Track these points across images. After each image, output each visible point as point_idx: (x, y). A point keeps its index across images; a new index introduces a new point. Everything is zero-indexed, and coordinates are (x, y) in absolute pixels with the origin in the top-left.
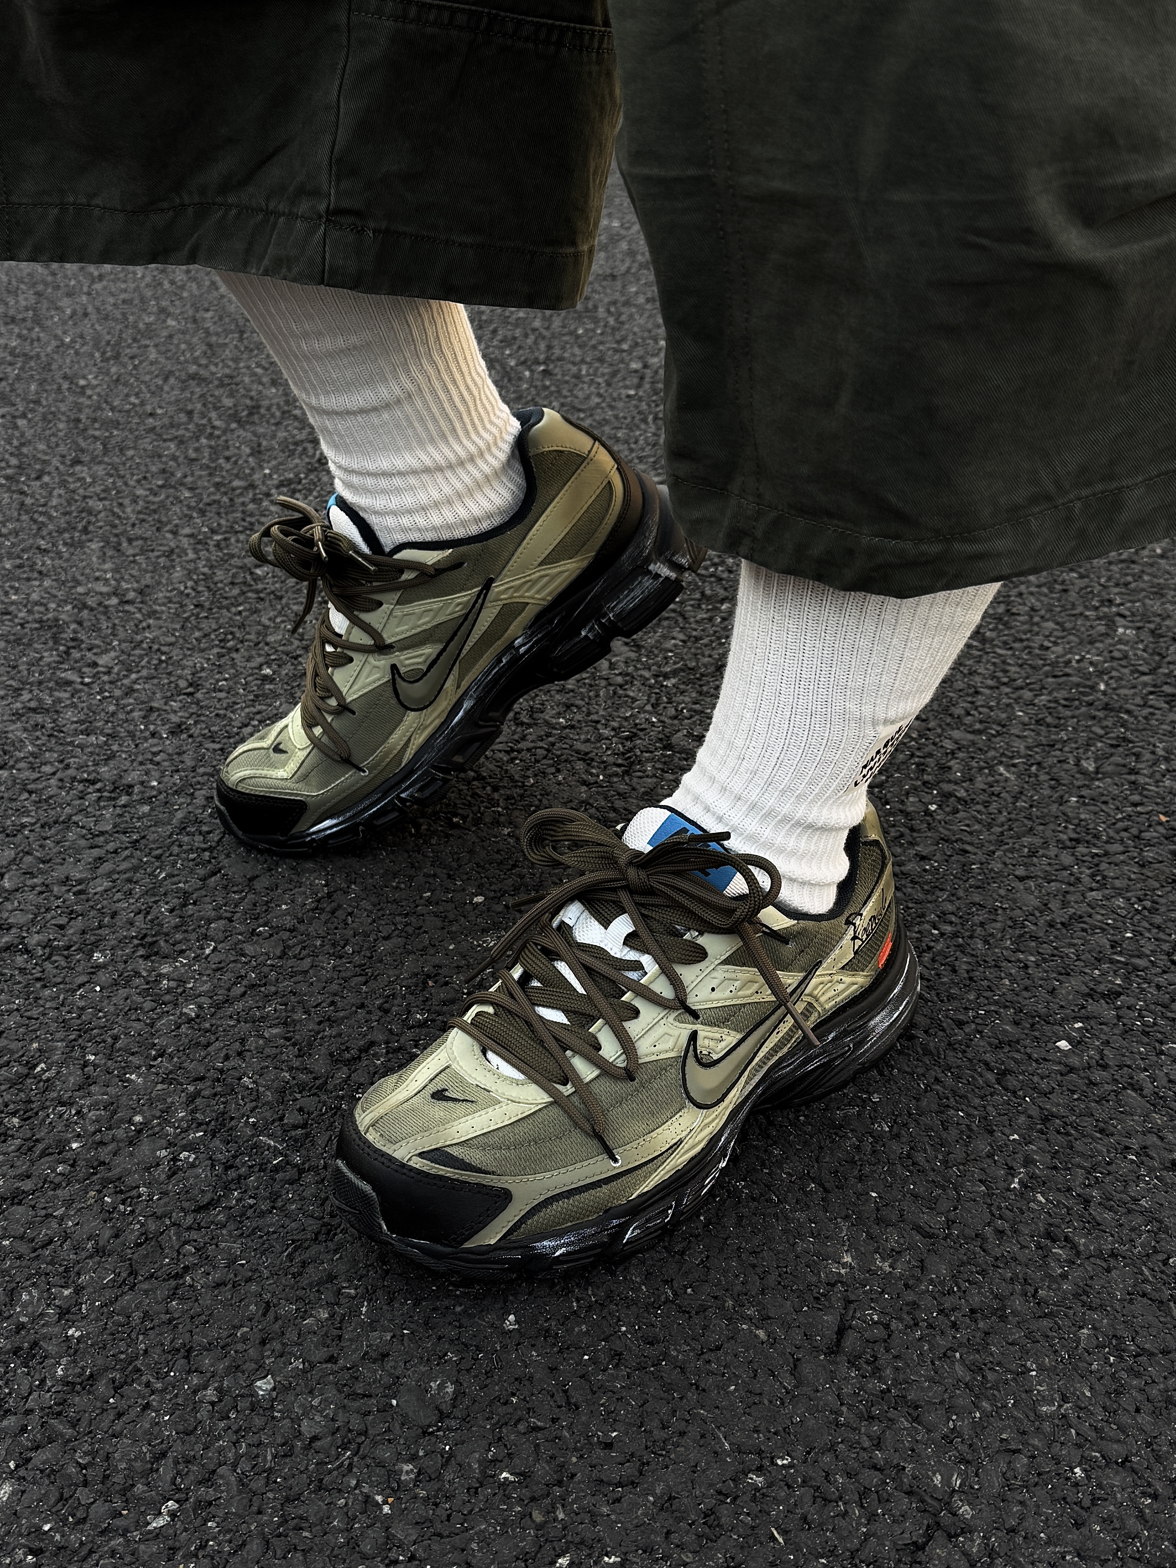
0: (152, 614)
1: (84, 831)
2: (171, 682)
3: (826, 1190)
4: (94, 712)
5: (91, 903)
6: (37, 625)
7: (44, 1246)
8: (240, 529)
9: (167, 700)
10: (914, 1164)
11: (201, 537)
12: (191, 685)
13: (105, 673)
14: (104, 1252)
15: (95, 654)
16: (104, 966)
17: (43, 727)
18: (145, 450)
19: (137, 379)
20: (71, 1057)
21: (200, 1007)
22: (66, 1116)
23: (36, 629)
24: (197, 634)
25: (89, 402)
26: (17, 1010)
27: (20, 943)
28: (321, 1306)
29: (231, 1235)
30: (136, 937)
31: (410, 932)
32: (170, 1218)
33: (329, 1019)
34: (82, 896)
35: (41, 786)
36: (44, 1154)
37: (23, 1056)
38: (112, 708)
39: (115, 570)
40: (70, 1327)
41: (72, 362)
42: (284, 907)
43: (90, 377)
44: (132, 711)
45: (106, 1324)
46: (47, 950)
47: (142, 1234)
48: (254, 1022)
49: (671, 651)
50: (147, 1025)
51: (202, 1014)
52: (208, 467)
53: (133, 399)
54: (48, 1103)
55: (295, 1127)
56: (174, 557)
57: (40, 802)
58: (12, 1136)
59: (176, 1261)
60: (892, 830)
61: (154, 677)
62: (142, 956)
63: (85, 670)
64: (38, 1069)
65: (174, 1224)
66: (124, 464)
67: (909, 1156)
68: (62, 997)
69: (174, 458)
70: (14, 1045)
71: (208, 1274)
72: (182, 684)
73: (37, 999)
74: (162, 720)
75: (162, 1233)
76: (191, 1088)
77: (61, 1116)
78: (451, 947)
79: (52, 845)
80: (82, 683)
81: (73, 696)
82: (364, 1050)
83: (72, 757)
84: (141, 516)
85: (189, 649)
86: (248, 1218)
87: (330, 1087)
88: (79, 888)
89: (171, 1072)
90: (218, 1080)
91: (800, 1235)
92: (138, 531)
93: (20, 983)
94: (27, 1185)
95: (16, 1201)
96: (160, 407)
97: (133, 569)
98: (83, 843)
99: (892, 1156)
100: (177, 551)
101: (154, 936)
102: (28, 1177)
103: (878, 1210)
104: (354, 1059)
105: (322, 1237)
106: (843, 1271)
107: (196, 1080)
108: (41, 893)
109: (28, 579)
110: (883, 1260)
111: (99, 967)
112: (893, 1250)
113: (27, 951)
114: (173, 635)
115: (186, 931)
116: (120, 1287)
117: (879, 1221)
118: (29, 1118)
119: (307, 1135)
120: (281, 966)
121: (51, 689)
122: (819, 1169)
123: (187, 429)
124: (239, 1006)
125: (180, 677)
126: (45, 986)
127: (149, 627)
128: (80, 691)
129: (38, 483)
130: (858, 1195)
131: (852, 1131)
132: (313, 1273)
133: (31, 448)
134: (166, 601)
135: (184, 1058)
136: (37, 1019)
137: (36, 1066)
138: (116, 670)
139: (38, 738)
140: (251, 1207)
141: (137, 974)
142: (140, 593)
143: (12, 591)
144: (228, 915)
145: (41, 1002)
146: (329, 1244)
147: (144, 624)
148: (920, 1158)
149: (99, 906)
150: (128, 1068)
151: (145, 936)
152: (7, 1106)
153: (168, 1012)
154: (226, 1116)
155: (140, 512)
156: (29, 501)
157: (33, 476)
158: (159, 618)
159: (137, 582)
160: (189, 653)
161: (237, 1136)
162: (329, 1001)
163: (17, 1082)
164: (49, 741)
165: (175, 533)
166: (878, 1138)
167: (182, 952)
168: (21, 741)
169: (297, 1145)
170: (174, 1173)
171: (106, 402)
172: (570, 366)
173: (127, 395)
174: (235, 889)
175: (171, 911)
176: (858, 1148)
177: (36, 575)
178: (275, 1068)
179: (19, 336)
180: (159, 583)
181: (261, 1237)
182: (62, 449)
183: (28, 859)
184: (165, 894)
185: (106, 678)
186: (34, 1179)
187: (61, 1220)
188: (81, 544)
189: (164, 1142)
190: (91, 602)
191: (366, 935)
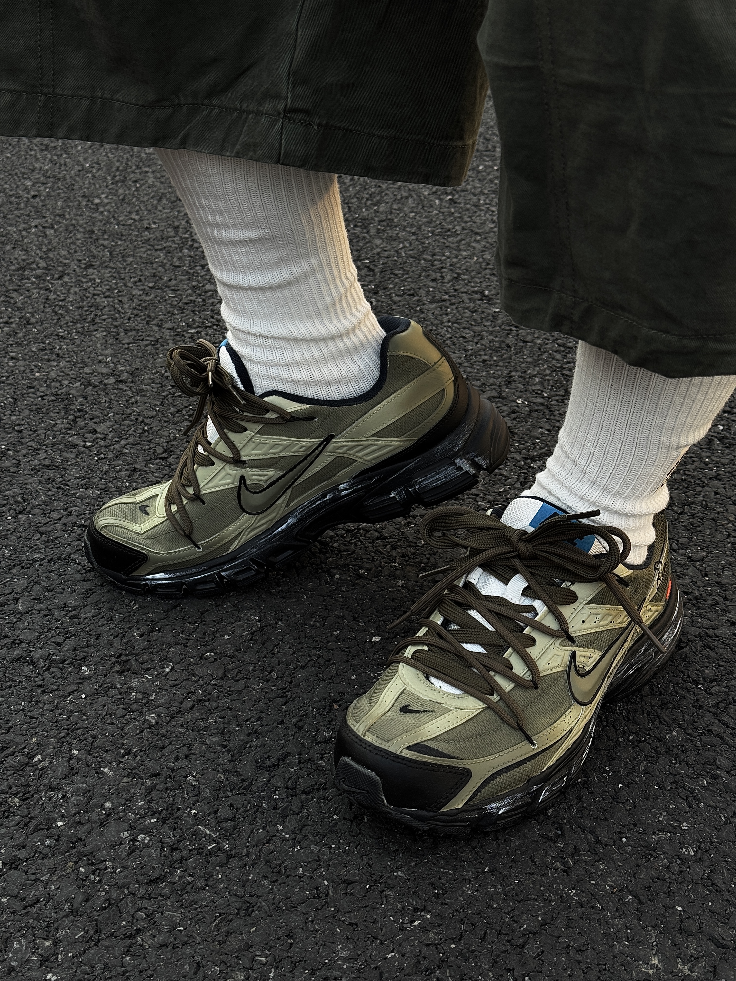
0: (140, 392)
1: (80, 567)
2: (151, 448)
3: (641, 902)
4: (92, 471)
5: (82, 626)
6: (53, 398)
7: (32, 905)
8: (209, 324)
9: (147, 462)
10: (713, 884)
11: (179, 330)
12: (165, 451)
13: (102, 439)
14: (77, 912)
15: (95, 423)
16: (89, 678)
17: (53, 481)
18: (141, 257)
19: (138, 199)
20: (60, 751)
21: (159, 716)
22: (54, 799)
23: (52, 401)
24: (172, 410)
25: (100, 217)
26: (23, 710)
27: (28, 656)
28: (239, 970)
29: (172, 906)
30: (114, 655)
31: (322, 663)
32: (128, 888)
33: (256, 732)
34: (75, 620)
35: (49, 529)
36: (36, 829)
37: (25, 748)
38: (105, 468)
39: (114, 356)
40: (48, 973)
41: (90, 183)
42: (226, 637)
43: (103, 196)
44: (120, 470)
45: (76, 972)
46: (47, 663)
47: (107, 900)
48: (199, 731)
49: (538, 439)
50: (118, 728)
51: (160, 722)
52: (188, 273)
53: (134, 216)
54: (41, 788)
55: (227, 820)
56: (158, 346)
57: (48, 542)
58: (14, 813)
59: (131, 923)
60: (709, 598)
61: (139, 444)
62: (118, 671)
63: (87, 435)
64: (36, 759)
65: (131, 894)
66: (125, 269)
67: (709, 878)
68: (56, 701)
69: (163, 265)
70: (18, 739)
71: (155, 937)
72: (159, 450)
73: (38, 702)
74: (142, 479)
75: (121, 900)
76: (149, 783)
77: (50, 799)
78: (353, 678)
79: (55, 577)
80: (84, 446)
81: (77, 457)
82: (282, 759)
83: (74, 506)
84: (136, 312)
85: (165, 422)
86: (187, 892)
87: (254, 788)
88: (73, 613)
89: (134, 768)
90: (170, 777)
91: (617, 939)
92: (132, 324)
93: (26, 688)
94: (22, 854)
95: (14, 866)
96: (155, 223)
97: (126, 354)
98: (78, 576)
99: (696, 877)
100: (160, 341)
101: (127, 655)
102: (24, 847)
103: (682, 921)
104: (274, 766)
105: (242, 913)
106: (651, 972)
107: (153, 775)
108: (45, 616)
109: (49, 360)
110: (684, 964)
111: (84, 678)
112: (692, 956)
113: (32, 662)
114: (154, 409)
115: (152, 653)
116: (87, 942)
117: (681, 931)
118: (27, 799)
119: (235, 827)
120: (222, 686)
121: (61, 450)
122: (635, 883)
123: (173, 241)
124: (188, 717)
125: (157, 444)
126: (44, 692)
127: (136, 402)
128: (83, 453)
129: (60, 282)
130: (666, 908)
131: (664, 853)
132: (235, 942)
133: (56, 253)
134: (150, 381)
135: (145, 756)
136: (37, 718)
137: (34, 756)
138: (110, 437)
139: (49, 490)
140: (190, 883)
141: (113, 686)
142: (131, 374)
143: (36, 370)
144: (184, 641)
145: (41, 705)
146: (248, 918)
147: (133, 400)
148: (718, 880)
149: (88, 629)
150: (102, 763)
151: (121, 655)
152: (10, 788)
153: (135, 719)
154: (174, 807)
155: (134, 308)
156: (52, 296)
157: (56, 276)
158: (144, 396)
159: (130, 365)
160: (165, 425)
161: (181, 824)
162: (256, 716)
163: (19, 769)
164: (58, 492)
165: (160, 326)
166: (684, 860)
167: (148, 669)
168: (37, 491)
169: (226, 836)
170: (133, 851)
171: (114, 217)
172: (472, 196)
173: (130, 213)
174: (190, 620)
175: (141, 636)
176: (668, 867)
177: (54, 357)
178: (214, 770)
179: (51, 161)
180: (146, 367)
181: (196, 909)
182: (79, 255)
183: (37, 588)
184: (137, 622)
185: (102, 443)
186: (28, 850)
187: (46, 884)
188: (89, 333)
189: (126, 826)
190: (94, 380)
191: (288, 664)
